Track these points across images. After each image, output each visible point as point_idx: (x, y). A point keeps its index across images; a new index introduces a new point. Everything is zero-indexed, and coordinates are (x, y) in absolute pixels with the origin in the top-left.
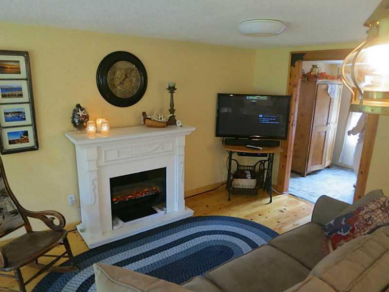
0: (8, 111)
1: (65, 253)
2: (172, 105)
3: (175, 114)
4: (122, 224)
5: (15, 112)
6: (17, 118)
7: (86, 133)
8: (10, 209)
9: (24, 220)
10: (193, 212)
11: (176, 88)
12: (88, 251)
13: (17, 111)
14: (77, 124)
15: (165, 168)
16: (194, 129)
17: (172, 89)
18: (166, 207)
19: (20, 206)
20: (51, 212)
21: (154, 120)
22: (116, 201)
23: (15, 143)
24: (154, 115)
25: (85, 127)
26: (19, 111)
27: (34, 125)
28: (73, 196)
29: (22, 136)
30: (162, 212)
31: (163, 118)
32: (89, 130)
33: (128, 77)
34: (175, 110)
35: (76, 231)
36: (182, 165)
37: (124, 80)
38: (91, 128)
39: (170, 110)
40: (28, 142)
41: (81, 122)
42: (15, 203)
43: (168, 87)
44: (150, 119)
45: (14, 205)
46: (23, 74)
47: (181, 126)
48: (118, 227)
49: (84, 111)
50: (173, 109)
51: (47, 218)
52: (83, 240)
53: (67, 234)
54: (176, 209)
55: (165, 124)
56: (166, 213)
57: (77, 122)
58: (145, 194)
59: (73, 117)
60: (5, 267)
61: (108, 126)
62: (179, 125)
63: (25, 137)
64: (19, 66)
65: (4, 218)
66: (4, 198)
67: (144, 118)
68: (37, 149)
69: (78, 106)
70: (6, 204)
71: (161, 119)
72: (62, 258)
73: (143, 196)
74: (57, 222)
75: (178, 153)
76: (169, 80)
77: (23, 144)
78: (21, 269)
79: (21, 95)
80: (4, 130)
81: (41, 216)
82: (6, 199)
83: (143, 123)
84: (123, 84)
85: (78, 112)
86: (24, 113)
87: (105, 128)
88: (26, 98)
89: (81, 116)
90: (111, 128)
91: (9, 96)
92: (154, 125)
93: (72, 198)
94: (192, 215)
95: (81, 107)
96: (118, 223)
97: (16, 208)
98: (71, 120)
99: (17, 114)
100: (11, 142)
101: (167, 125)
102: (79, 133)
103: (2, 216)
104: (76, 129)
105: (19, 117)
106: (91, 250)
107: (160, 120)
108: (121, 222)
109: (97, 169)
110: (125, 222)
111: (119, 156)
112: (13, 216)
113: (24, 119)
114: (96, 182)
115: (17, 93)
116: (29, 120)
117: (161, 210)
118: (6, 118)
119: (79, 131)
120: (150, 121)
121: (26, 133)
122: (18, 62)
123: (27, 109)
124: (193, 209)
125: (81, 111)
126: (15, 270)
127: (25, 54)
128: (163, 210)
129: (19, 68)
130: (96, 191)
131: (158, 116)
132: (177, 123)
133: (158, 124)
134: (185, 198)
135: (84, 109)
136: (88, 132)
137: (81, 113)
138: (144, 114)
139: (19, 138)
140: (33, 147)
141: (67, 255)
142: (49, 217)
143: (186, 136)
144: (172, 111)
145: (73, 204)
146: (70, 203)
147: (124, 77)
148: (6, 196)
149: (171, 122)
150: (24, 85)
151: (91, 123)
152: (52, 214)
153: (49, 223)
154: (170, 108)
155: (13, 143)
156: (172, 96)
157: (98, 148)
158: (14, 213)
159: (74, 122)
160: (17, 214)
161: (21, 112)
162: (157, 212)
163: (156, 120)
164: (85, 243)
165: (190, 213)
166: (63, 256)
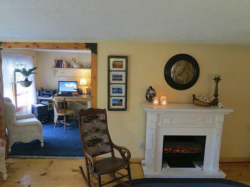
0: (114, 88)
1: (127, 175)
2: (216, 91)
3: (218, 98)
4: (169, 168)
5: (118, 89)
6: (118, 92)
7: (153, 104)
8: (106, 141)
9: (112, 149)
10: (226, 175)
11: (220, 79)
12: (143, 179)
13: (118, 88)
14: (148, 98)
15: (205, 136)
16: (232, 111)
17: (217, 80)
18: (203, 165)
19: (111, 141)
20: (125, 148)
21: (200, 101)
22: (166, 151)
23: (116, 105)
24: (201, 97)
25: (152, 100)
26: (120, 88)
27: (126, 96)
28: (142, 141)
29: (120, 102)
30: (199, 168)
31: (207, 100)
32: (154, 103)
33: (185, 71)
34: (218, 95)
35: (140, 164)
36: (220, 137)
37: (182, 72)
38: (156, 102)
39: (214, 94)
40: (122, 105)
41: (151, 97)
42: (109, 138)
43: (214, 78)
44: (198, 100)
45: (108, 139)
46: (124, 68)
47: (222, 107)
48: (165, 169)
49: (153, 91)
50: (217, 94)
51: (122, 151)
52: (143, 171)
53: (130, 164)
54: (211, 169)
55: (208, 104)
56: (203, 169)
57: (148, 97)
58: (188, 152)
59: (147, 94)
60: (94, 172)
61: (166, 101)
62: (220, 106)
63: (121, 103)
64: (122, 64)
65: (102, 145)
66: (104, 134)
67: (193, 98)
68: (126, 110)
69: (151, 87)
70: (104, 137)
71: (206, 100)
72: (125, 178)
73: (186, 153)
74: (126, 155)
75: (217, 127)
76: (215, 73)
77: (119, 106)
78: (101, 176)
79: (121, 80)
80: (111, 97)
81: (120, 149)
82: (105, 135)
83: (192, 102)
84: (181, 75)
85: (150, 91)
86: (122, 89)
87: (164, 103)
88: (124, 81)
89: (151, 93)
90: (168, 103)
91: (116, 80)
92: (200, 104)
93: (141, 143)
94: (225, 177)
95: (152, 88)
96: (166, 166)
97: (109, 141)
98: (145, 95)
99: (118, 90)
100: (113, 105)
101: (210, 106)
102: (149, 104)
103: (101, 144)
104: (148, 101)
105: (119, 91)
106: (145, 178)
107: (204, 101)
108: (168, 167)
109: (156, 128)
110: (171, 167)
111: (171, 122)
112: (107, 145)
113: (122, 93)
114: (154, 136)
115: (120, 78)
116: (124, 94)
117: (199, 166)
118: (113, 91)
119: (149, 103)
120: (198, 101)
121: (121, 100)
122: (122, 62)
123: (123, 87)
124: (225, 173)
125: (152, 90)
126: (98, 175)
127: (126, 57)
128: (201, 167)
129: (122, 65)
130: (154, 142)
131: (204, 98)
132: (218, 104)
133: (203, 104)
134: (220, 163)
135: (154, 90)
136: (154, 104)
137: (151, 92)
138: (194, 96)
139: (118, 103)
140: (124, 108)
141: (128, 176)
142: (123, 151)
143: (225, 115)
144: (216, 95)
145: (141, 147)
146: (139, 146)
147: (182, 70)
148: (105, 133)
149: (214, 103)
150: (124, 74)
151: (156, 98)
152: (124, 150)
153: (123, 154)
154: (214, 93)
155: (114, 105)
156: (217, 85)
157: (158, 115)
158: (107, 144)
159: (147, 97)
160: (109, 144)
161: (120, 89)
162: (195, 167)
163: (203, 101)
164: (143, 173)
165: (222, 175)
166: (126, 176)
